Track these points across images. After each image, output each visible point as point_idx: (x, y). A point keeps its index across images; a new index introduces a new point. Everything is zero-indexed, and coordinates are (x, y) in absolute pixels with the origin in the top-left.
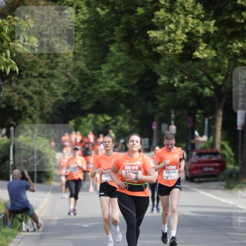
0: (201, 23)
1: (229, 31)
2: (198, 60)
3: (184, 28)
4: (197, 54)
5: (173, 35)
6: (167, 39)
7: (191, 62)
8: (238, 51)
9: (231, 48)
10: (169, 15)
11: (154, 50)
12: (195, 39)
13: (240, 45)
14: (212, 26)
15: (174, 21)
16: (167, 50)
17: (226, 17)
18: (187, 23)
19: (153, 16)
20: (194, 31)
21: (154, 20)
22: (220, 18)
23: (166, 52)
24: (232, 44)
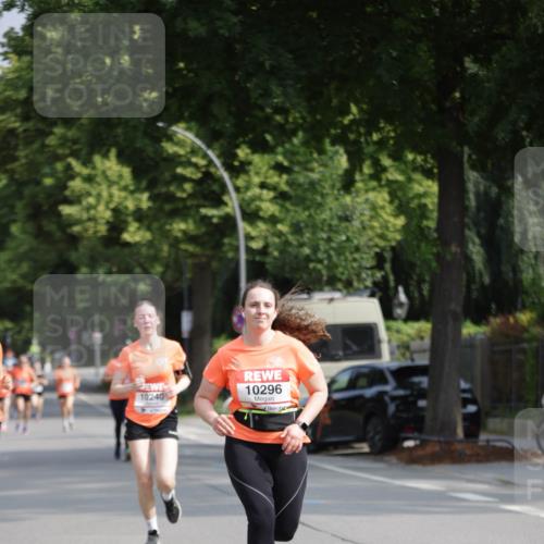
0: (130, 197)
1: (168, 207)
2: (127, 244)
3: (107, 203)
4: (126, 237)
5: (92, 212)
6: (85, 216)
7: (117, 248)
8: (179, 235)
9: (170, 231)
10: (87, 186)
11: (69, 231)
12: (123, 217)
13: (183, 226)
14: (144, 200)
15: (94, 192)
16: (86, 230)
17: (164, 190)
18: (111, 196)
19: (65, 187)
20: (120, 207)
21: (67, 193)
22: (156, 191)
23: (85, 235)
24: (171, 224)
